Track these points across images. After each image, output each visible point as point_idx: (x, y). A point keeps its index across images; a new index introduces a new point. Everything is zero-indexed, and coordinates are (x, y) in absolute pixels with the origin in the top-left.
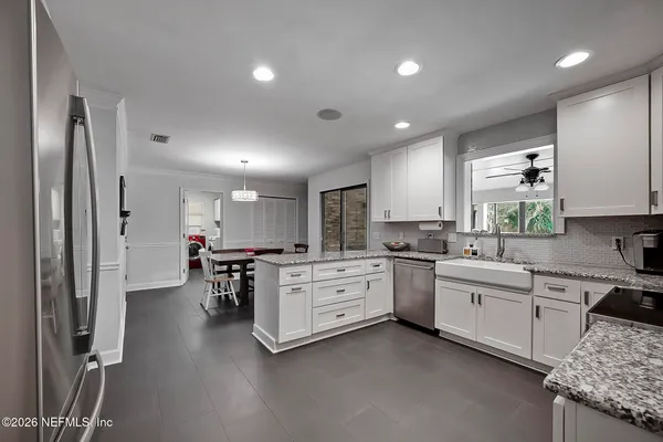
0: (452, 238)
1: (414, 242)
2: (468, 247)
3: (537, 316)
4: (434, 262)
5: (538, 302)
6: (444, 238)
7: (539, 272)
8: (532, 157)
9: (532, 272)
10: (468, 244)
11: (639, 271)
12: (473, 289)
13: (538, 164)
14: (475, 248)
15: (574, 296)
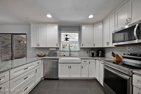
0: (58, 52)
1: (47, 53)
2: (63, 54)
3: (82, 68)
4: (58, 59)
5: (82, 65)
6: (56, 52)
7: (82, 59)
8: (67, 35)
9: (81, 59)
10: (63, 53)
11: (91, 57)
12: (69, 65)
13: (68, 37)
14: (64, 54)
15: (88, 62)
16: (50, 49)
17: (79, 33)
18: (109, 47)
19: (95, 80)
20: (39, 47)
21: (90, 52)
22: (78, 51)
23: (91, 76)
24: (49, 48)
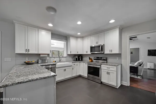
0: (48, 58)
3: (73, 69)
4: (56, 64)
5: (73, 67)
9: (72, 63)
11: (75, 61)
12: (64, 69)
15: (76, 65)
16: (41, 56)
17: (66, 42)
18: (87, 54)
19: (80, 76)
20: (29, 53)
21: (74, 58)
22: (66, 57)
23: (78, 74)
24: (40, 54)
